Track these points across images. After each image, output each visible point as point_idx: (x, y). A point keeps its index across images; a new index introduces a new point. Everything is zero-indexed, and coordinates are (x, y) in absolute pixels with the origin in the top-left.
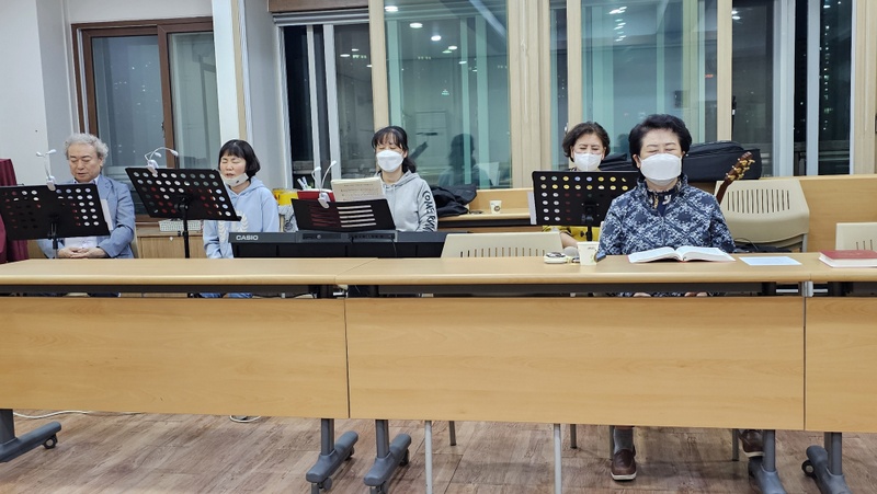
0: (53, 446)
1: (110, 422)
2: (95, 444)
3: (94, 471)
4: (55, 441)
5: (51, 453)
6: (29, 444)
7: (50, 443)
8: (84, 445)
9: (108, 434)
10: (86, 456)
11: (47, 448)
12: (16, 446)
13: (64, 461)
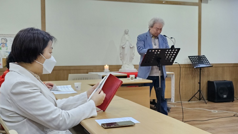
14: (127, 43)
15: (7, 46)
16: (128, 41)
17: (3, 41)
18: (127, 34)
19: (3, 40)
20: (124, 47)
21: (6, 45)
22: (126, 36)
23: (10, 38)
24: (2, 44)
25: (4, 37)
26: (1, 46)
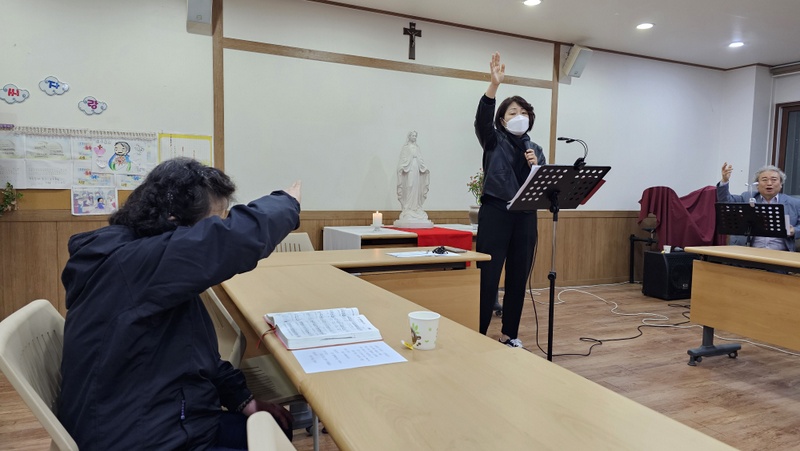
0: (734, 358)
1: (773, 354)
2: (762, 364)
3: (761, 379)
4: (736, 355)
5: (733, 361)
6: (721, 351)
7: (733, 355)
8: (755, 363)
9: (771, 361)
10: (756, 370)
11: (730, 357)
12: (712, 350)
13: (740, 368)
15: (130, 162)
16: (416, 157)
18: (413, 142)
20: (406, 171)
21: (127, 158)
24: (116, 156)
26: (114, 161)
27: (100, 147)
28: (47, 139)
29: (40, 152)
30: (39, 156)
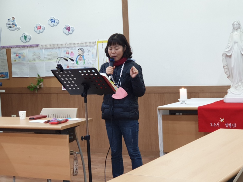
14: (236, 46)
15: (84, 59)
16: (237, 42)
17: (80, 52)
18: (237, 29)
19: (80, 50)
20: (229, 54)
21: (83, 57)
22: (236, 33)
23: (87, 47)
24: (79, 57)
25: (80, 46)
26: (77, 59)
27: (72, 52)
28: (52, 50)
29: (50, 57)
30: (50, 59)
